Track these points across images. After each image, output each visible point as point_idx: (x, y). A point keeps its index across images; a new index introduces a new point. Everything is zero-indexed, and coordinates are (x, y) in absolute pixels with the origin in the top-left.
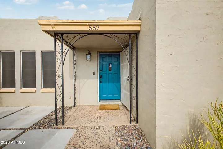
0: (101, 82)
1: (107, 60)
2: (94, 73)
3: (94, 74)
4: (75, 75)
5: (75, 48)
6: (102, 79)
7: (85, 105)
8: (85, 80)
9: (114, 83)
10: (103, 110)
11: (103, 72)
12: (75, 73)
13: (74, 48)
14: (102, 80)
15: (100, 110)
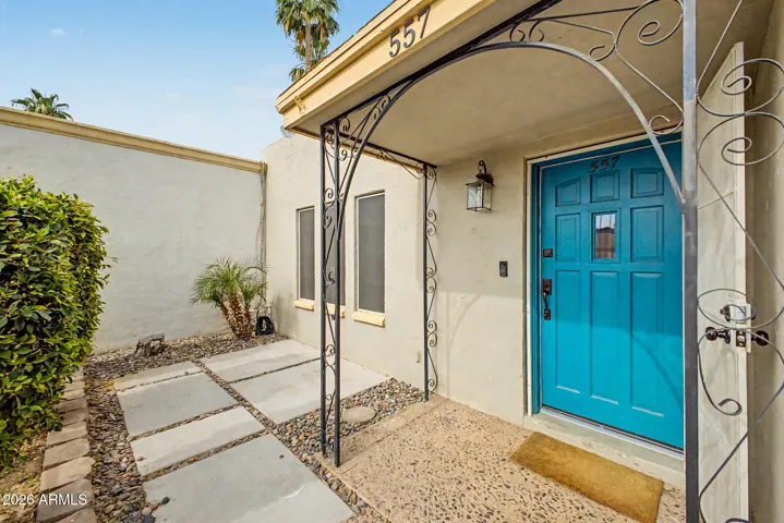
0: (548, 316)
1: (586, 199)
2: (504, 265)
3: (504, 274)
4: (433, 274)
5: (434, 167)
6: (552, 298)
7: (467, 407)
8: (470, 298)
9: (638, 334)
10: (532, 476)
11: (561, 265)
12: (430, 264)
13: (427, 168)
14: (552, 307)
15: (516, 467)
